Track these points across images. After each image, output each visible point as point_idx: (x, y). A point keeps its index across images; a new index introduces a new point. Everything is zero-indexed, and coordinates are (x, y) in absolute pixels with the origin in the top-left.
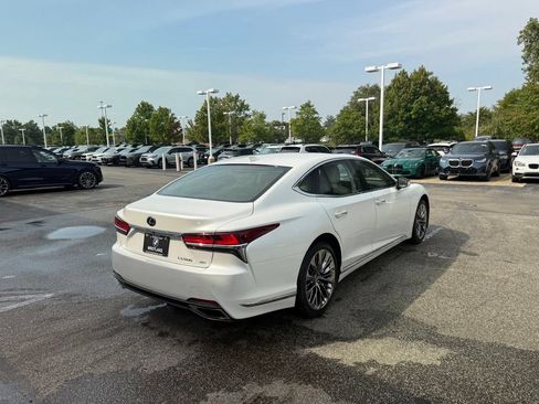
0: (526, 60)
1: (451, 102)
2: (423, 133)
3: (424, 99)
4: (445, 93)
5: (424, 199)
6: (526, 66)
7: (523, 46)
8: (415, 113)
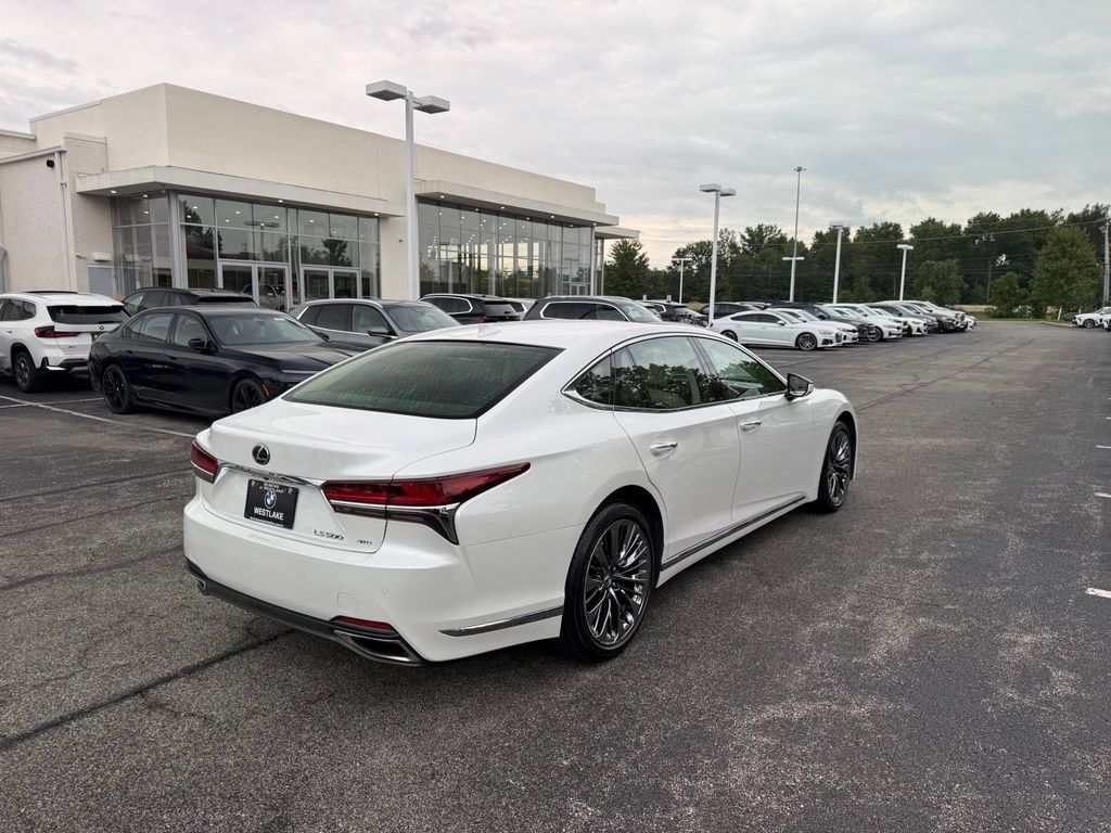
5: (845, 418)
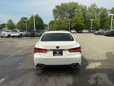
0: (53, 15)
1: (43, 22)
2: (39, 28)
3: (39, 21)
4: (42, 20)
6: (54, 17)
7: (53, 13)
8: (37, 24)
